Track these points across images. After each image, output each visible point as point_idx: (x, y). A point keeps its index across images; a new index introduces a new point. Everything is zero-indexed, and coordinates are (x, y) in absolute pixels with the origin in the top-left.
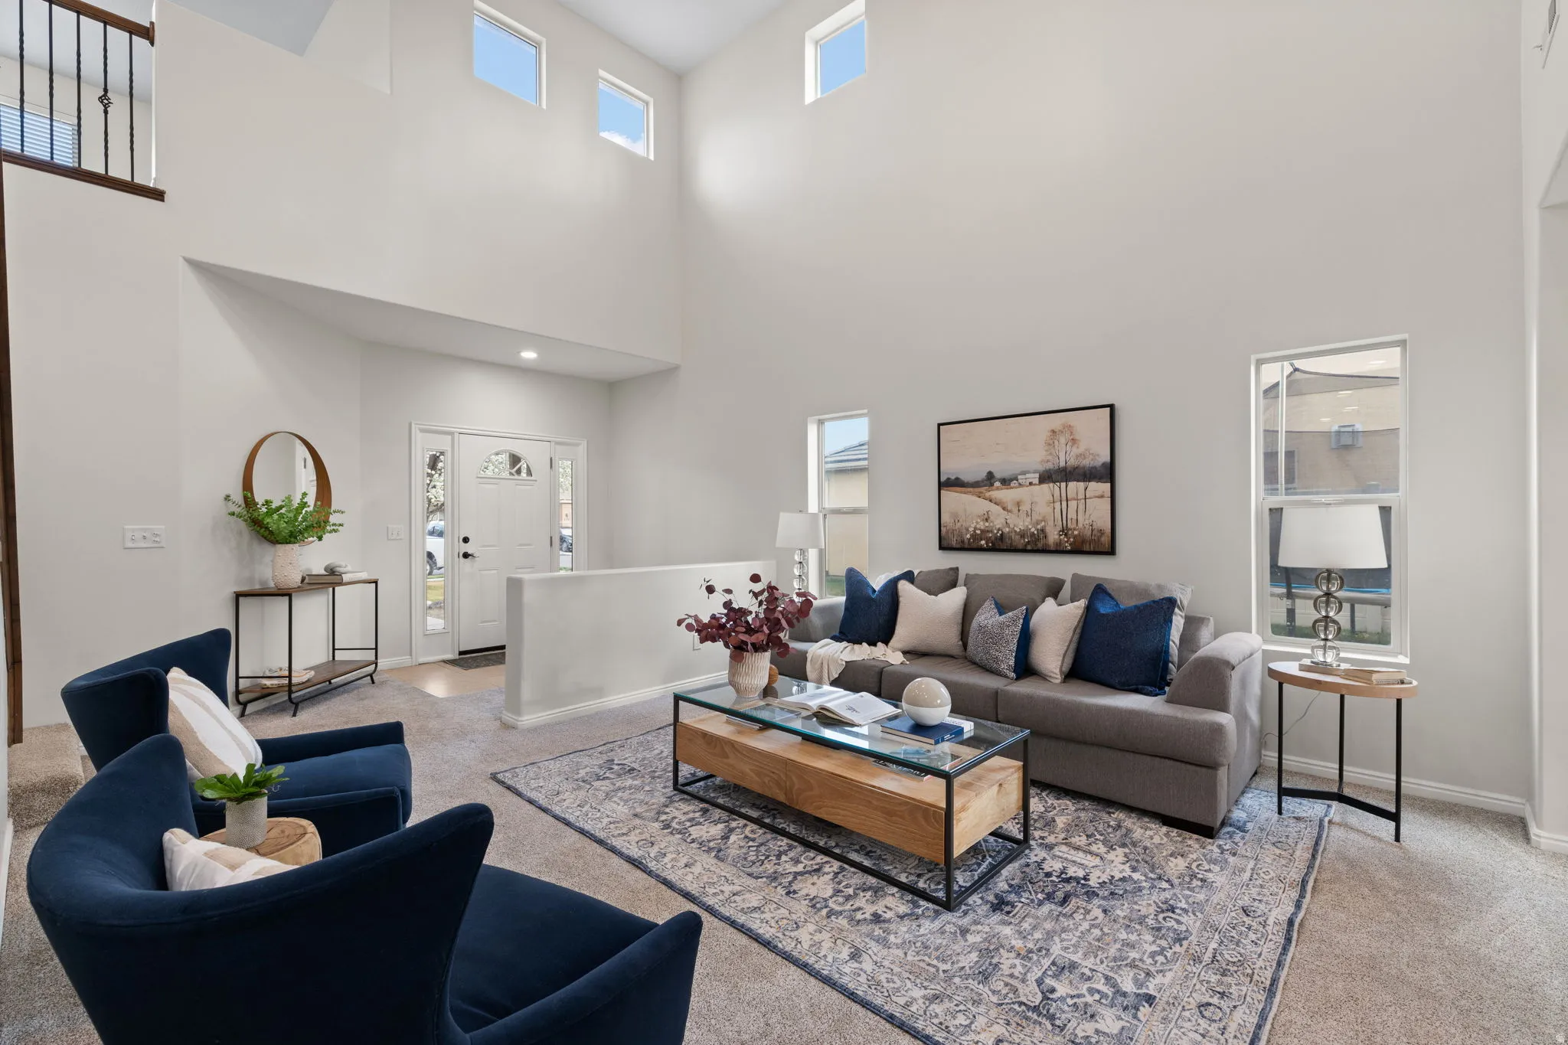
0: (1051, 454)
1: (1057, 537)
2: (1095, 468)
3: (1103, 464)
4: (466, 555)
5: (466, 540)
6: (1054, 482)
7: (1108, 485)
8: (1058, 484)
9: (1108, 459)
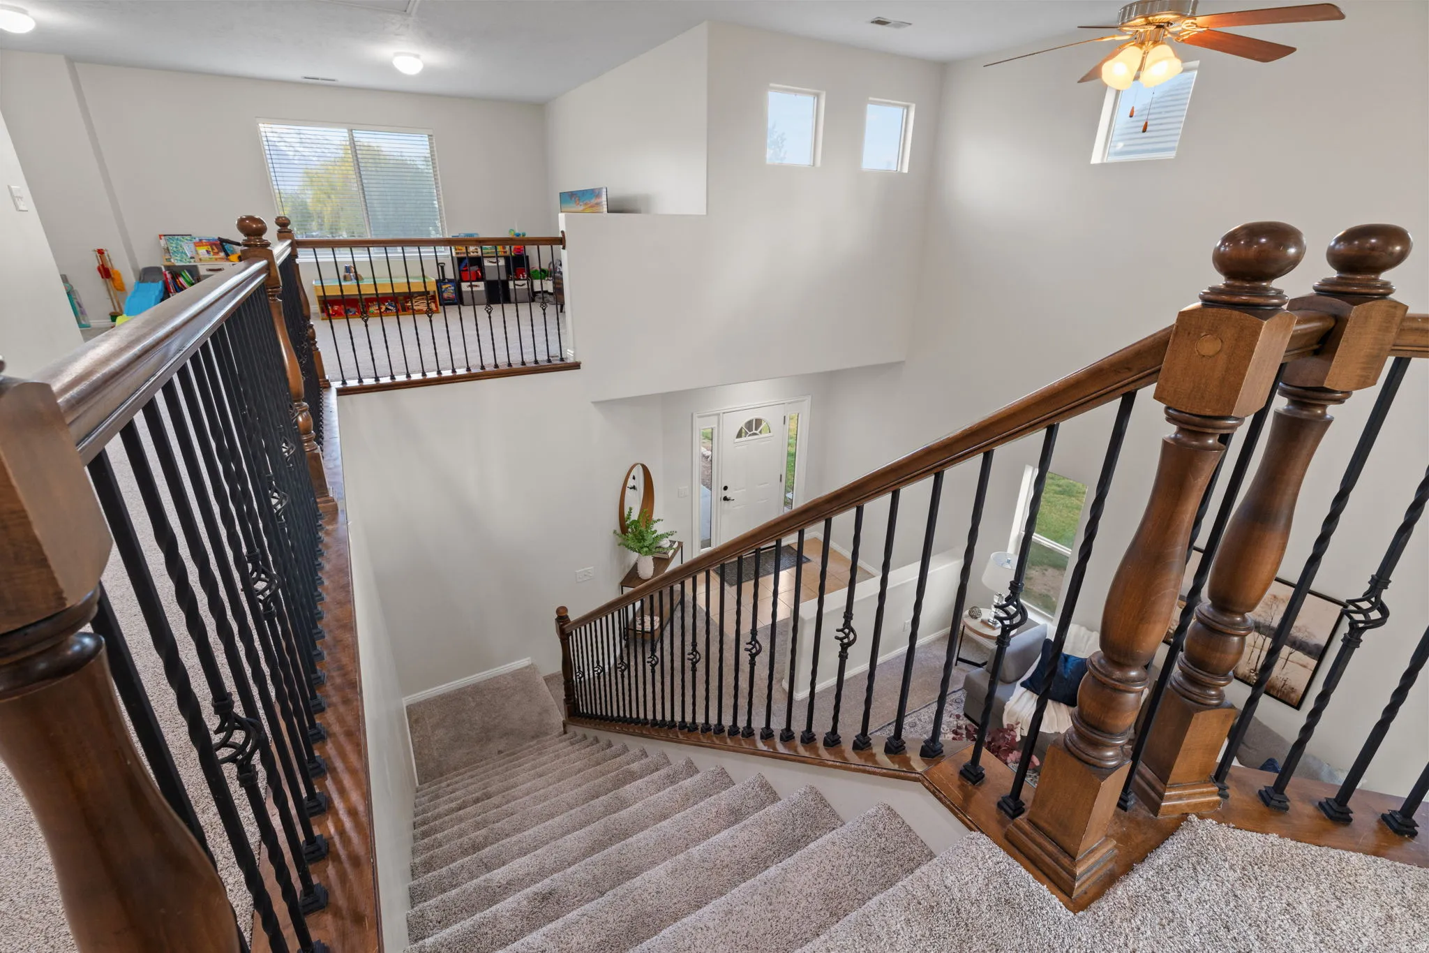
0: (1265, 612)
1: (1247, 672)
2: (1307, 644)
3: (1316, 645)
4: (725, 499)
5: (726, 488)
6: (1260, 633)
7: (1315, 662)
8: (1264, 637)
9: (1323, 643)
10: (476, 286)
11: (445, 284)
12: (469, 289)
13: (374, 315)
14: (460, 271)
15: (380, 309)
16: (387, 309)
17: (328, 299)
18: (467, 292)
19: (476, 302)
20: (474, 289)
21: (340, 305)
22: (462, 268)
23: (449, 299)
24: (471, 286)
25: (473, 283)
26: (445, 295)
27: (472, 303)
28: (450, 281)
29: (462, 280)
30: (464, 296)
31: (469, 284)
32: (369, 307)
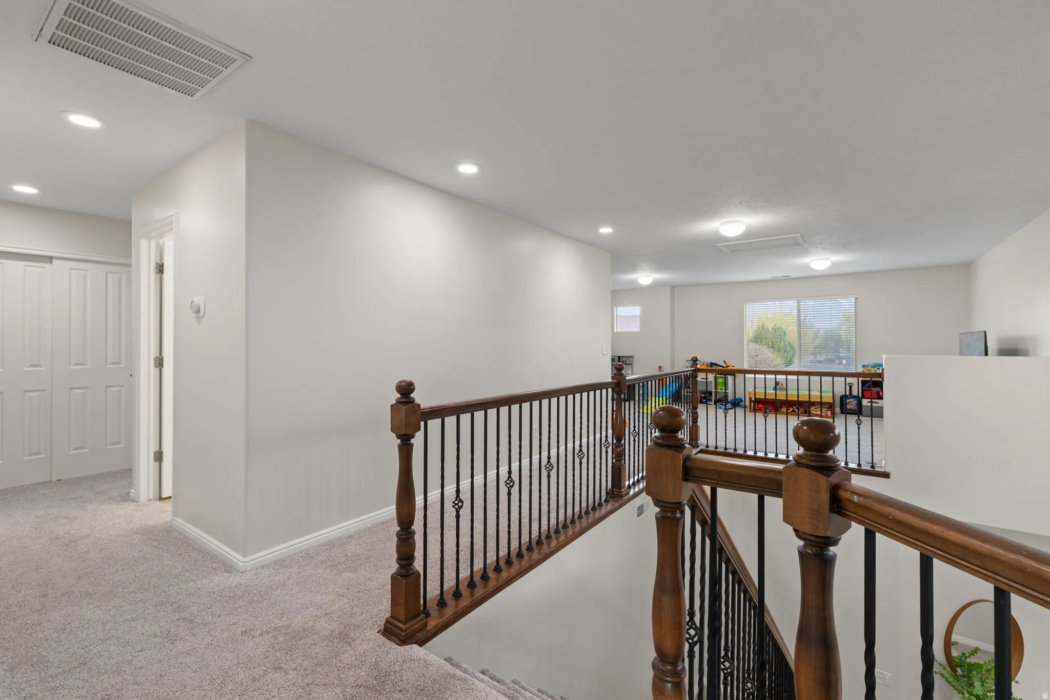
10: (876, 403)
11: (849, 398)
12: (870, 404)
13: (782, 413)
14: (862, 390)
15: (787, 410)
16: (793, 410)
17: (758, 400)
18: (867, 406)
19: (873, 415)
20: (874, 405)
21: (763, 405)
22: (864, 388)
23: (851, 410)
24: (872, 402)
25: (873, 400)
26: (848, 407)
27: (870, 415)
28: (854, 397)
29: (863, 397)
30: (864, 409)
31: (870, 400)
32: (782, 407)
